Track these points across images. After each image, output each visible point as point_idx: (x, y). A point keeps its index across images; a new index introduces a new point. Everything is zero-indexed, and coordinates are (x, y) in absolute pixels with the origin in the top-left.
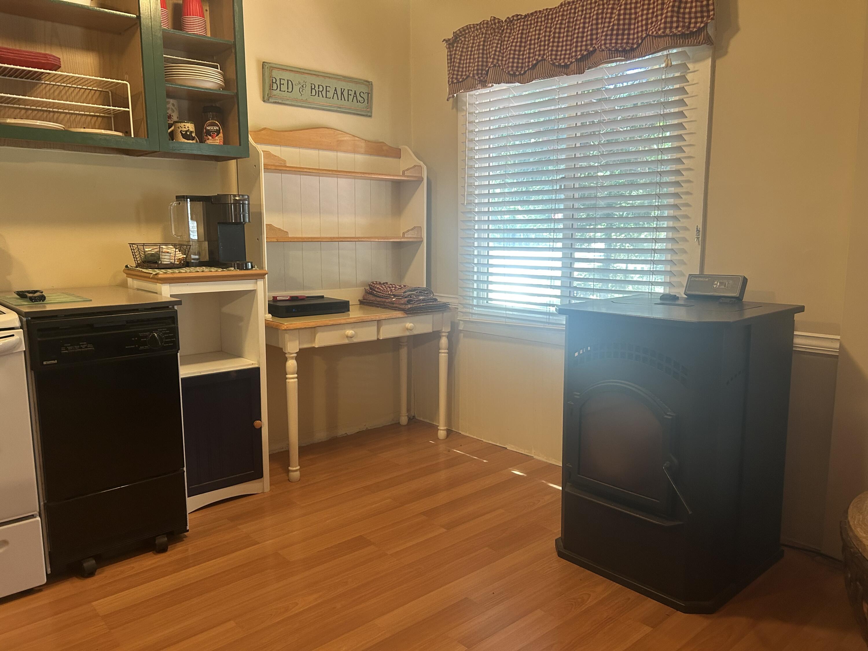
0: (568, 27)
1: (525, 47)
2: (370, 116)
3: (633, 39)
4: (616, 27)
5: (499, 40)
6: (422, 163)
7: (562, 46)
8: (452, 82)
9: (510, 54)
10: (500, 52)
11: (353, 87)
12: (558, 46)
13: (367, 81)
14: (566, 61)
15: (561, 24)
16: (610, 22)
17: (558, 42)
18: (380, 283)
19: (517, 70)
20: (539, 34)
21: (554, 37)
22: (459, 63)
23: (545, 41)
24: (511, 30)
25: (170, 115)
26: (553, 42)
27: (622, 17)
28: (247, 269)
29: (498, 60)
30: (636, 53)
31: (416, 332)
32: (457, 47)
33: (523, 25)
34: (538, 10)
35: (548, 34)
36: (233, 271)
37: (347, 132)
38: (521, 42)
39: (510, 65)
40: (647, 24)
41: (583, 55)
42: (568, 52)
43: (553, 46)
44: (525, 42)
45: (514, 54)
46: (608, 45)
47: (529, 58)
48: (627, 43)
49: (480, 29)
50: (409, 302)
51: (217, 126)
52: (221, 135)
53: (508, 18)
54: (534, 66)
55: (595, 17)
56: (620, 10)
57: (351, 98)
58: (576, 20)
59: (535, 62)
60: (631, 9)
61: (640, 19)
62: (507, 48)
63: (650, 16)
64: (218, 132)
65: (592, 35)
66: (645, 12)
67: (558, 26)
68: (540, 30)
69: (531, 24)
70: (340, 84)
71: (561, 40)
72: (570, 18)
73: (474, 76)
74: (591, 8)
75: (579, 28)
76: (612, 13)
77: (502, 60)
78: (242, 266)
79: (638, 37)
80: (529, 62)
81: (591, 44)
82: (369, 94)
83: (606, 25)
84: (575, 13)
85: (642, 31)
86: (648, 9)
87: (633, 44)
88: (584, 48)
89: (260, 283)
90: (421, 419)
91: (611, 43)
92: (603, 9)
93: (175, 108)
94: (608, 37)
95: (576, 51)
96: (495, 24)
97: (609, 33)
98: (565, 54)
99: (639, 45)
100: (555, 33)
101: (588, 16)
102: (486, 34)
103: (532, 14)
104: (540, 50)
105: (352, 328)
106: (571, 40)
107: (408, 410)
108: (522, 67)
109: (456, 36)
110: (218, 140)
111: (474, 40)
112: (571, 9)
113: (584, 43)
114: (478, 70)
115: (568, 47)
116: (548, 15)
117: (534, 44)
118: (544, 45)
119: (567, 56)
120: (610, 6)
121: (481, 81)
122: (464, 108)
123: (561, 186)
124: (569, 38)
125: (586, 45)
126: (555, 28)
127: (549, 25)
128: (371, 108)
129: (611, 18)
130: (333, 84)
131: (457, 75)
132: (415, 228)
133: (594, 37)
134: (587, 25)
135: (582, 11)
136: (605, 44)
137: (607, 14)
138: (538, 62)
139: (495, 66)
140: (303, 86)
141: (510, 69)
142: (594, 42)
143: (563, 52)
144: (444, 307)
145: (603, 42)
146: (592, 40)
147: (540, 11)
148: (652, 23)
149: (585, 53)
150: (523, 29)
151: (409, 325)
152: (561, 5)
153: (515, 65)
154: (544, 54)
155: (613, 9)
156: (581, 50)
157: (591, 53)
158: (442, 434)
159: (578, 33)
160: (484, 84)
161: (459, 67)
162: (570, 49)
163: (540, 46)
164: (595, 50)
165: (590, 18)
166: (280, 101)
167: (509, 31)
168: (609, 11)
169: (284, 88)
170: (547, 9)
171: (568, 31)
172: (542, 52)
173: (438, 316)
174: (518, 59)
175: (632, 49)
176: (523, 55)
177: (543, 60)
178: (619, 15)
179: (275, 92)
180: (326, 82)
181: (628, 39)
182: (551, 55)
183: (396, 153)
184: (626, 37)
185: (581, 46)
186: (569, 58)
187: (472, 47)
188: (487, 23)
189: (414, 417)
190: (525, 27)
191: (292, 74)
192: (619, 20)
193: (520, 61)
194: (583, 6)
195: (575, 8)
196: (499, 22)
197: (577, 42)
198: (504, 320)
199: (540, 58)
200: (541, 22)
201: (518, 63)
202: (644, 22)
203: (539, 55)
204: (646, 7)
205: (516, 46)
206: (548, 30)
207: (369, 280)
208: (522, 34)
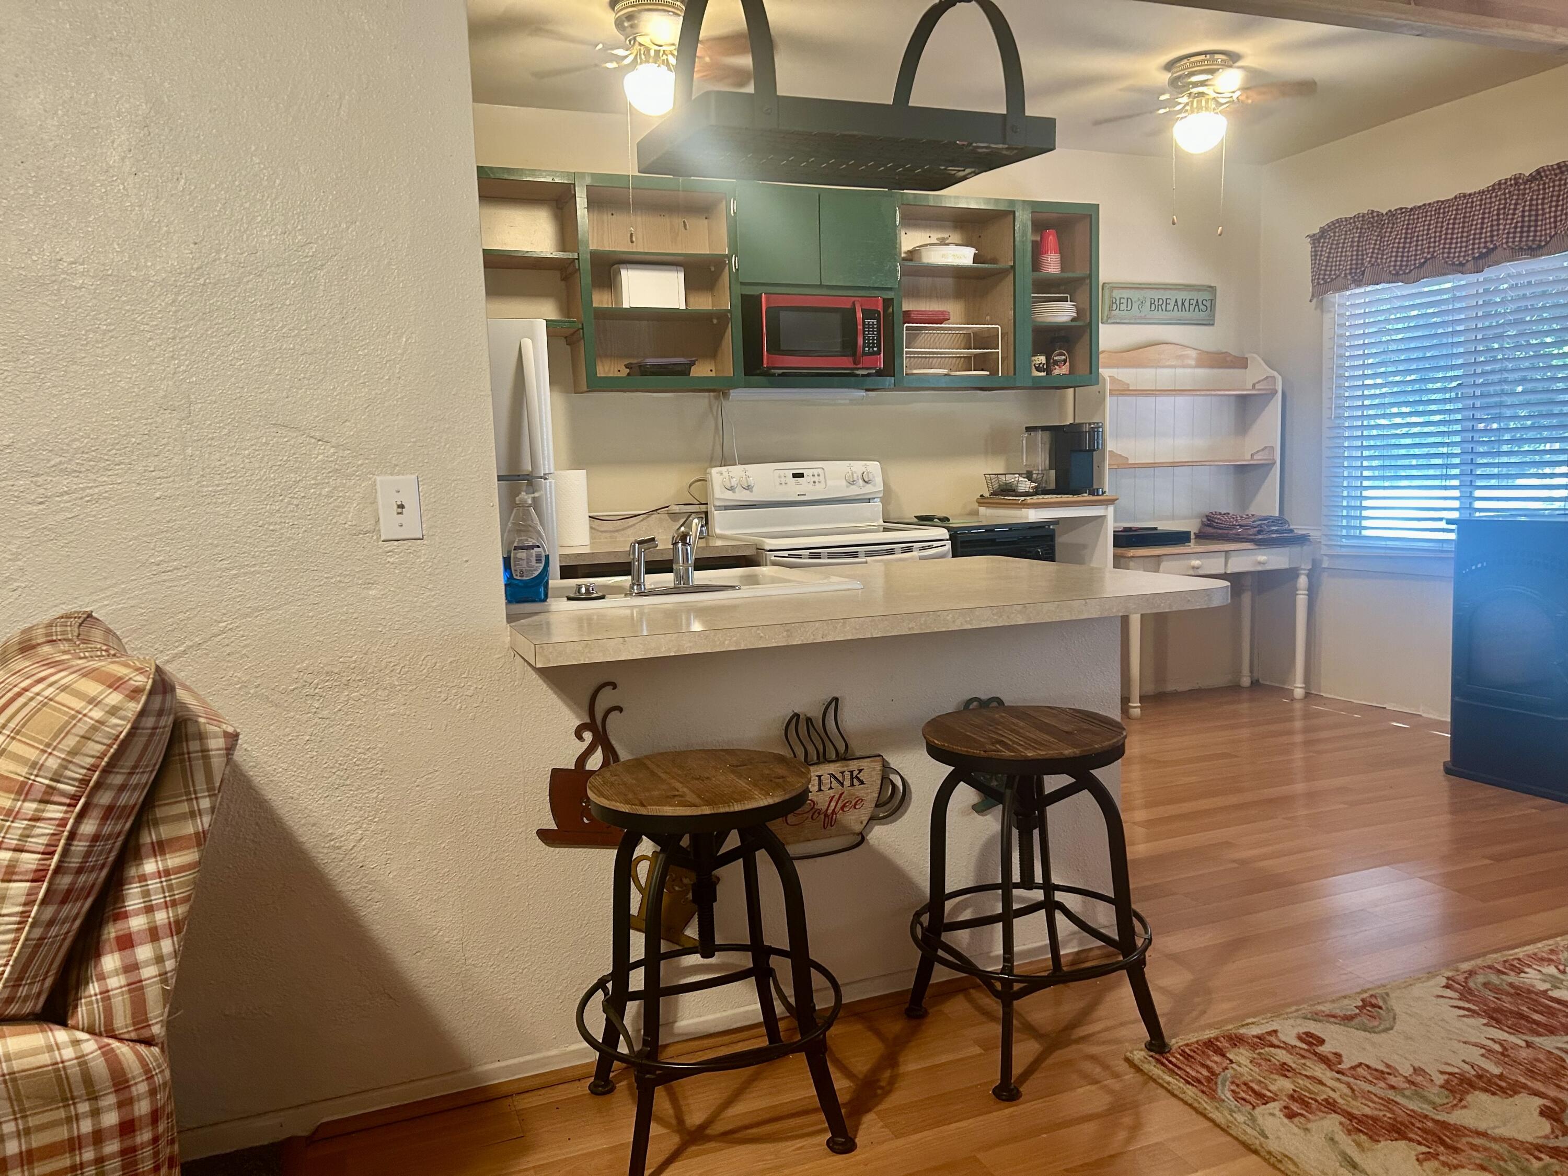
0: (1464, 222)
1: (1411, 243)
2: (1213, 325)
3: (1541, 236)
4: (1519, 225)
5: (1378, 236)
6: (1275, 374)
7: (1457, 243)
8: (1318, 283)
9: (1392, 252)
10: (1379, 249)
11: (1195, 295)
12: (1451, 243)
13: (1210, 287)
14: (1461, 259)
15: (1455, 219)
16: (1512, 219)
17: (1452, 239)
18: (1220, 514)
19: (1400, 269)
20: (1429, 229)
21: (1446, 234)
22: (1327, 262)
23: (1435, 237)
24: (1393, 224)
26: (1446, 239)
27: (1527, 214)
28: (1098, 495)
29: (1377, 258)
30: (1545, 250)
31: (1269, 567)
32: (1324, 243)
33: (1409, 220)
34: (1428, 202)
35: (1439, 229)
36: (1086, 497)
37: (1186, 344)
38: (1406, 238)
39: (1392, 264)
40: (1555, 222)
41: (1481, 253)
42: (1463, 249)
43: (1445, 244)
44: (1411, 238)
45: (1397, 252)
46: (1510, 244)
47: (1416, 255)
48: (1533, 241)
49: (1354, 222)
50: (1259, 532)
51: (1064, 355)
52: (1068, 364)
53: (1390, 211)
54: (1422, 265)
55: (1495, 212)
56: (1524, 206)
57: (1192, 307)
58: (1474, 215)
59: (1422, 260)
60: (1537, 205)
61: (1547, 216)
62: (1388, 245)
63: (1559, 213)
64: (1065, 361)
65: (1492, 231)
66: (1553, 209)
67: (1451, 221)
68: (1429, 225)
69: (1418, 218)
70: (1181, 295)
71: (1455, 236)
72: (1465, 212)
73: (1346, 275)
74: (1491, 203)
75: (1476, 224)
76: (1515, 209)
77: (1382, 259)
78: (1093, 493)
79: (1546, 234)
80: (1415, 260)
81: (1492, 241)
82: (1213, 301)
83: (1509, 222)
84: (1472, 207)
85: (1550, 228)
86: (1557, 206)
87: (1540, 241)
88: (1482, 245)
89: (1111, 509)
90: (1268, 683)
91: (1513, 242)
92: (1506, 203)
94: (1511, 235)
95: (1473, 249)
96: (1373, 217)
97: (1512, 230)
98: (1460, 252)
99: (1547, 243)
100: (1447, 229)
101: (1487, 211)
102: (1361, 229)
103: (1420, 207)
104: (1429, 247)
105: (1198, 559)
106: (1467, 237)
107: (1251, 671)
108: (1407, 266)
109: (1323, 231)
110: (1064, 370)
111: (1346, 234)
112: (1467, 203)
113: (1483, 240)
114: (1351, 269)
115: (1464, 244)
116: (1440, 209)
117: (1422, 240)
118: (1435, 242)
119: (1462, 254)
120: (1513, 202)
121: (1354, 281)
122: (1332, 309)
123: (1457, 394)
124: (1465, 234)
125: (1486, 242)
126: (1448, 224)
127: (1440, 220)
128: (1214, 316)
129: (1514, 214)
130: (1173, 295)
131: (1325, 275)
132: (1266, 448)
133: (1495, 233)
134: (1486, 221)
135: (1481, 205)
136: (1507, 242)
137: (1509, 209)
138: (1426, 260)
139: (1373, 265)
140: (1142, 302)
141: (1392, 268)
142: (1495, 238)
143: (1458, 250)
144: (1302, 540)
145: (1504, 241)
146: (1492, 236)
147: (1430, 204)
148: (1561, 220)
149: (1484, 251)
150: (1408, 224)
151: (1262, 558)
152: (1456, 198)
153: (1398, 263)
154: (1434, 252)
155: (1516, 204)
156: (1479, 248)
157: (1490, 251)
158: (1299, 693)
159: (1476, 229)
160: (1359, 284)
161: (1326, 266)
162: (1466, 247)
163: (1430, 243)
164: (1495, 248)
165: (1489, 213)
166: (1118, 321)
167: (1390, 225)
168: (1512, 207)
169: (1123, 307)
170: (1438, 202)
171: (1463, 227)
172: (1431, 250)
173: (1296, 549)
174: (1402, 256)
175: (1540, 247)
176: (1408, 252)
177: (1433, 257)
178: (1523, 211)
179: (1114, 313)
180: (1165, 295)
181: (1535, 236)
182: (1443, 253)
183: (1241, 363)
184: (1532, 234)
185: (1480, 243)
186: (1464, 256)
187: (1344, 243)
188: (1363, 216)
189: (1258, 681)
190: (1411, 222)
191: (1132, 291)
192: (1523, 216)
193: (1405, 259)
194: (1481, 200)
195: (1472, 202)
196: (1378, 216)
197: (1474, 239)
198: (1383, 551)
199: (1429, 256)
200: (1431, 216)
201: (1402, 261)
202: (1552, 220)
203: (1428, 253)
204: (1554, 204)
205: (1399, 243)
206: (1439, 225)
207: (1206, 510)
208: (1407, 229)
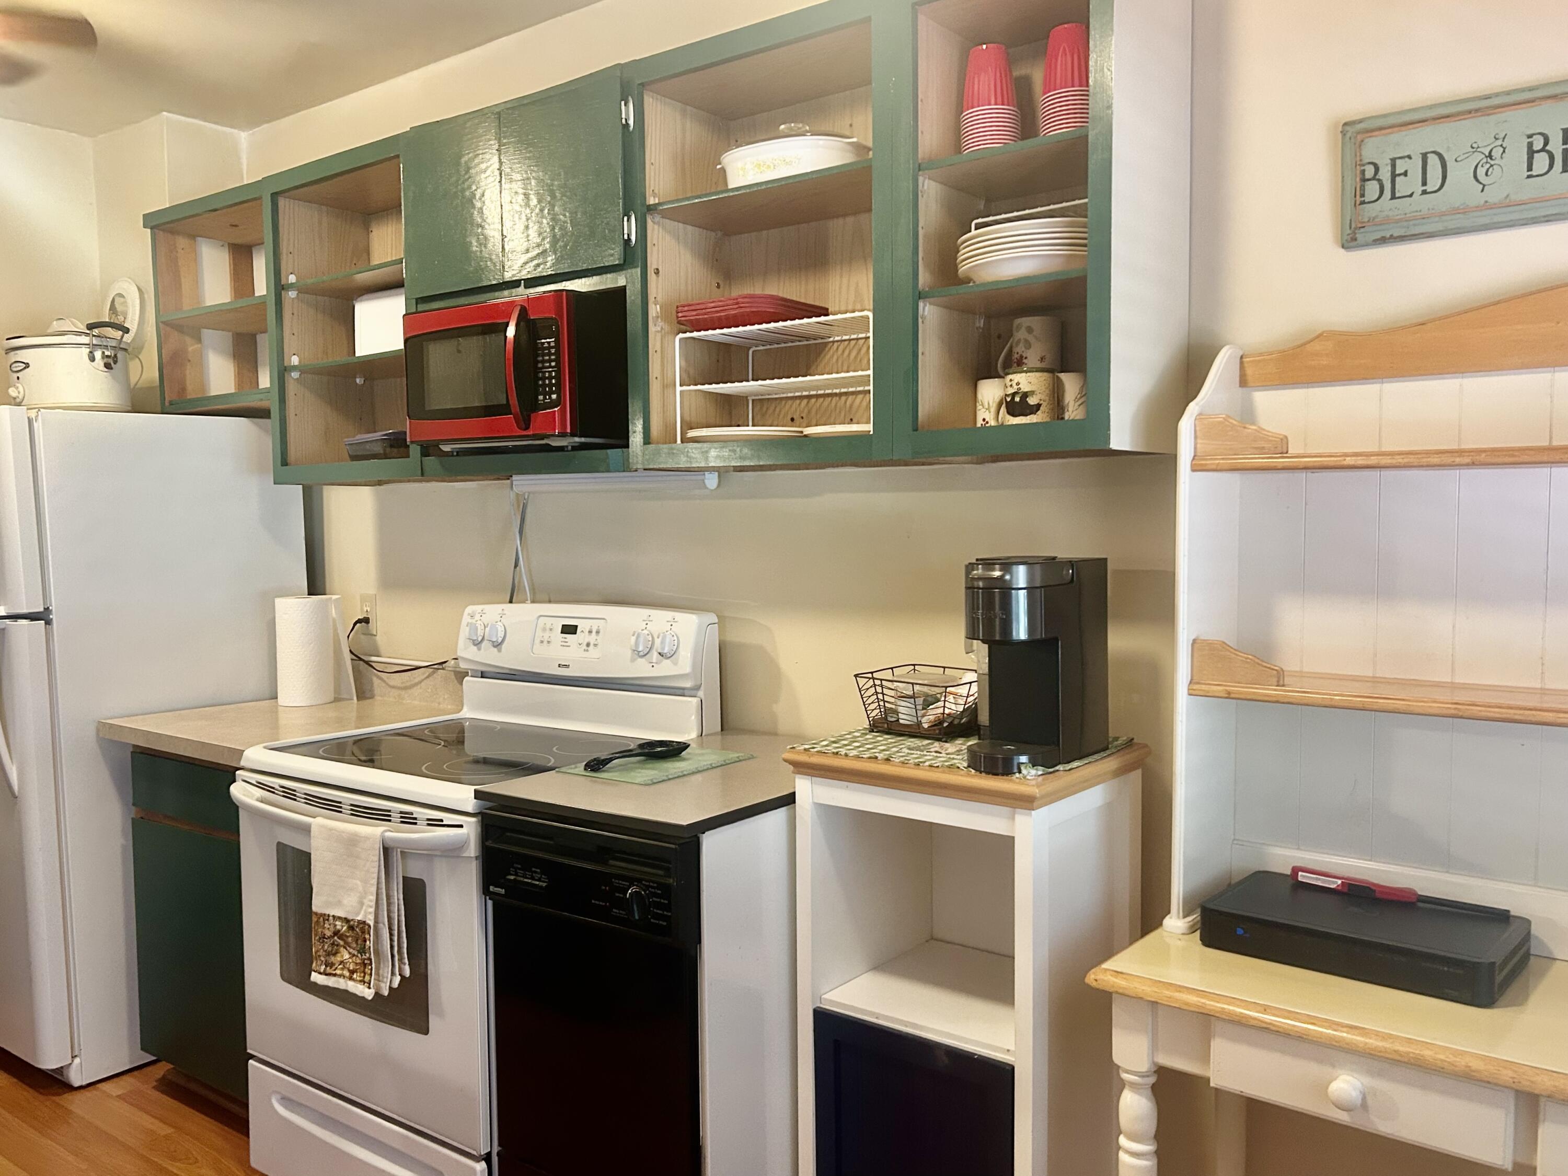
25: (1021, 357)
89: (1025, 821)
93: (1036, 337)
140: (1490, 156)
166: (1398, 232)
169: (1411, 183)
179: (1370, 211)
191: (1447, 128)
